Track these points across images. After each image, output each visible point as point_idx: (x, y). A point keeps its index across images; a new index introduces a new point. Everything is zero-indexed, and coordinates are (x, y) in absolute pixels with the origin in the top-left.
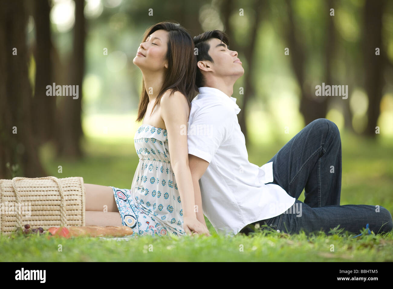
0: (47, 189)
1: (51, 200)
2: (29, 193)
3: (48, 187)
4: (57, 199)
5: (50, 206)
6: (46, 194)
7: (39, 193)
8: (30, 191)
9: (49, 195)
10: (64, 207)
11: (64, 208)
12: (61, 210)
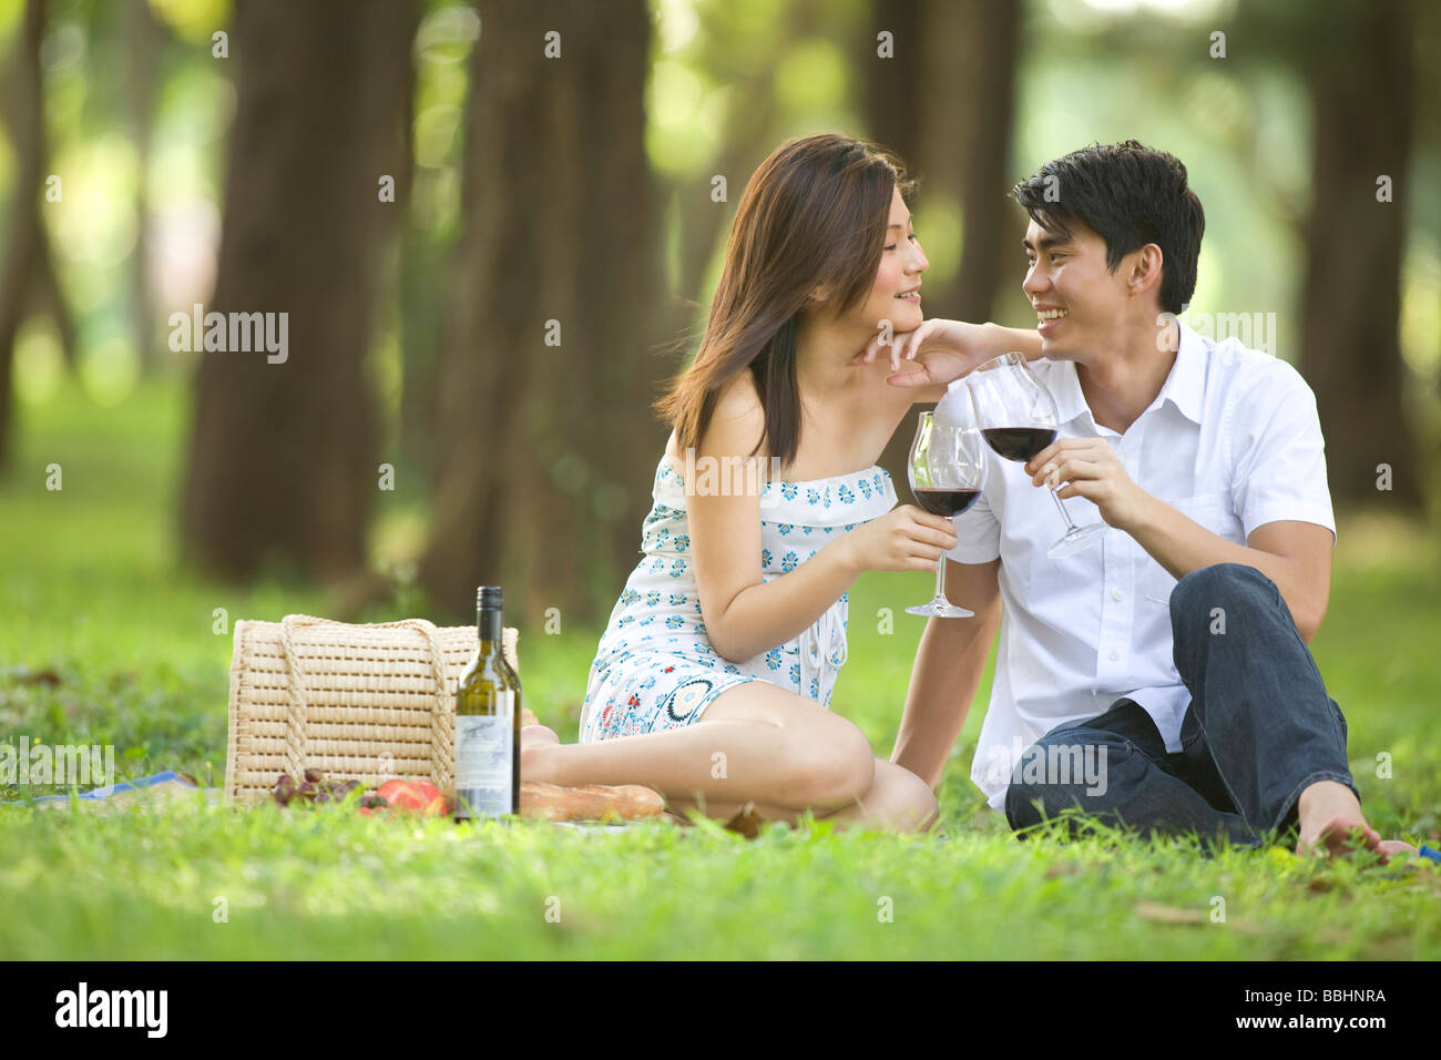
0: (392, 654)
1: (402, 692)
2: (334, 665)
3: (396, 649)
4: (422, 688)
5: (398, 711)
6: (387, 672)
7: (365, 667)
8: (337, 658)
9: (398, 676)
10: (444, 715)
11: (442, 718)
12: (435, 725)
